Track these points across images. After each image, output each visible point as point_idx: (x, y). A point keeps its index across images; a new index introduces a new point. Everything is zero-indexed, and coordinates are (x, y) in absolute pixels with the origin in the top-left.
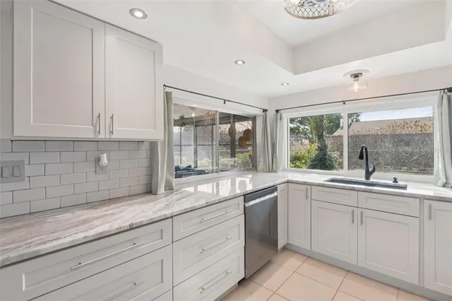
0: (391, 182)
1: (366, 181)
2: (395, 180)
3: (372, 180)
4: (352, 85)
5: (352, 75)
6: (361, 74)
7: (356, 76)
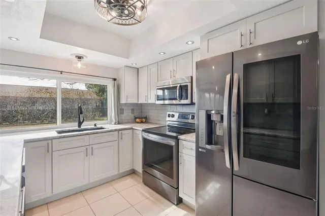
0: (93, 127)
1: (80, 129)
2: (95, 125)
3: (82, 127)
4: (77, 64)
5: (76, 56)
6: (83, 57)
7: (80, 58)
